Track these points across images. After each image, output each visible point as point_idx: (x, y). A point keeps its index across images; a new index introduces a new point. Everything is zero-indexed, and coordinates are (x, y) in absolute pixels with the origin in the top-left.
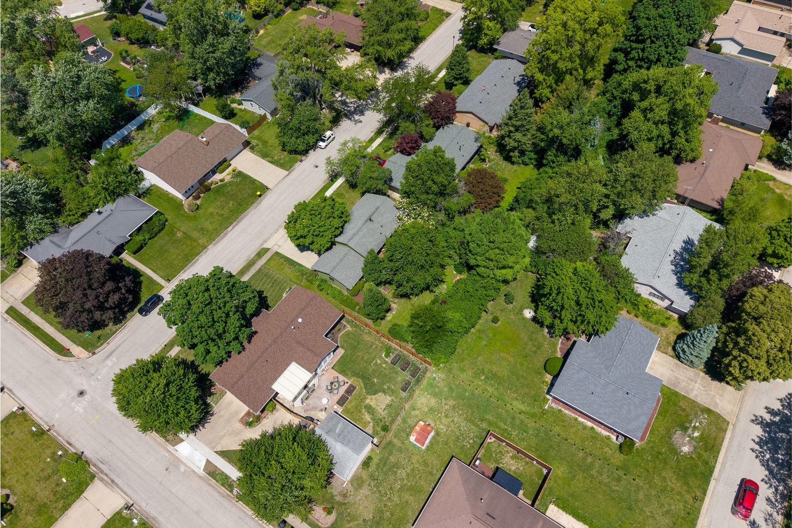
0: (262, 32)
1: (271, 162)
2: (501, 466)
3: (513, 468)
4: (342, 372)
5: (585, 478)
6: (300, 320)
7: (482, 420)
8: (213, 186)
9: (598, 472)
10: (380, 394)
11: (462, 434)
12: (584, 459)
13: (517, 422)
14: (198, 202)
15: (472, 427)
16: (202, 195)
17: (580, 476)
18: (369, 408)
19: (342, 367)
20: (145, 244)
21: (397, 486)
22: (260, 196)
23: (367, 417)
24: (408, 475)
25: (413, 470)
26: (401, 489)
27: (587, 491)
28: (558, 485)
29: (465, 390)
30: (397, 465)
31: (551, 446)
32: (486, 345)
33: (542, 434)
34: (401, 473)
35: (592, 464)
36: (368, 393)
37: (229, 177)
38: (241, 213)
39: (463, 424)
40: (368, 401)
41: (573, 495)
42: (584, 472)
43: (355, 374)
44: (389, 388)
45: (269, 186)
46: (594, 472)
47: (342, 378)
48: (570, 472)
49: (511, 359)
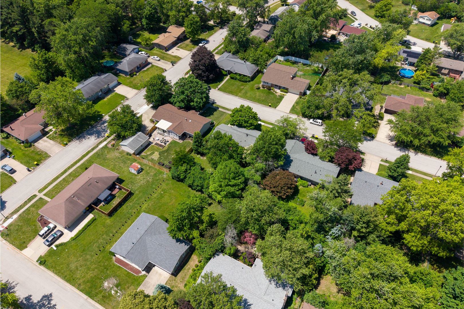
0: (402, 86)
1: (293, 106)
2: (116, 198)
3: (114, 202)
4: (171, 143)
5: (103, 232)
6: (190, 121)
7: (140, 192)
8: (272, 91)
9: (104, 238)
10: (159, 156)
11: (134, 184)
12: (112, 232)
13: (136, 205)
14: (261, 88)
15: (137, 188)
16: (266, 89)
17: (104, 230)
18: (153, 153)
19: (174, 143)
20: (236, 79)
21: (117, 163)
22: (270, 106)
23: (149, 153)
24: (120, 167)
25: (122, 168)
26: (115, 165)
27: (96, 232)
28: (102, 220)
29: (156, 185)
30: (125, 163)
31: (121, 219)
32: (180, 194)
33: (128, 215)
34: (122, 165)
35: (109, 236)
36: (160, 152)
37: (279, 94)
38: (258, 103)
39: (139, 184)
40: (156, 152)
41: (96, 225)
42: (106, 232)
43: (169, 147)
44: (161, 159)
45: (277, 108)
46: (105, 236)
47: (168, 143)
48: (107, 226)
49: (170, 204)
